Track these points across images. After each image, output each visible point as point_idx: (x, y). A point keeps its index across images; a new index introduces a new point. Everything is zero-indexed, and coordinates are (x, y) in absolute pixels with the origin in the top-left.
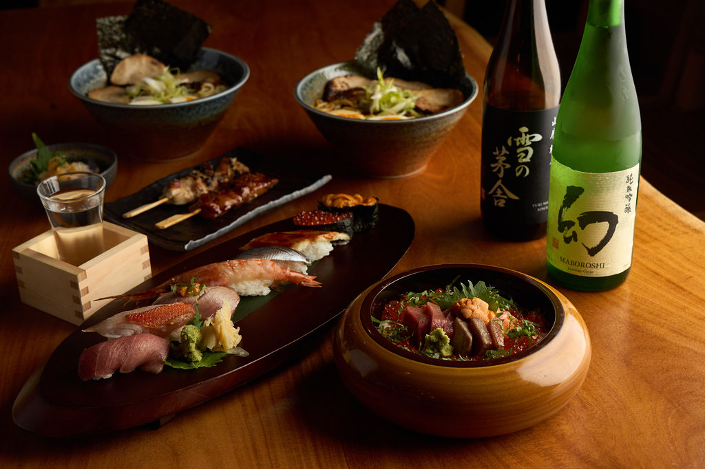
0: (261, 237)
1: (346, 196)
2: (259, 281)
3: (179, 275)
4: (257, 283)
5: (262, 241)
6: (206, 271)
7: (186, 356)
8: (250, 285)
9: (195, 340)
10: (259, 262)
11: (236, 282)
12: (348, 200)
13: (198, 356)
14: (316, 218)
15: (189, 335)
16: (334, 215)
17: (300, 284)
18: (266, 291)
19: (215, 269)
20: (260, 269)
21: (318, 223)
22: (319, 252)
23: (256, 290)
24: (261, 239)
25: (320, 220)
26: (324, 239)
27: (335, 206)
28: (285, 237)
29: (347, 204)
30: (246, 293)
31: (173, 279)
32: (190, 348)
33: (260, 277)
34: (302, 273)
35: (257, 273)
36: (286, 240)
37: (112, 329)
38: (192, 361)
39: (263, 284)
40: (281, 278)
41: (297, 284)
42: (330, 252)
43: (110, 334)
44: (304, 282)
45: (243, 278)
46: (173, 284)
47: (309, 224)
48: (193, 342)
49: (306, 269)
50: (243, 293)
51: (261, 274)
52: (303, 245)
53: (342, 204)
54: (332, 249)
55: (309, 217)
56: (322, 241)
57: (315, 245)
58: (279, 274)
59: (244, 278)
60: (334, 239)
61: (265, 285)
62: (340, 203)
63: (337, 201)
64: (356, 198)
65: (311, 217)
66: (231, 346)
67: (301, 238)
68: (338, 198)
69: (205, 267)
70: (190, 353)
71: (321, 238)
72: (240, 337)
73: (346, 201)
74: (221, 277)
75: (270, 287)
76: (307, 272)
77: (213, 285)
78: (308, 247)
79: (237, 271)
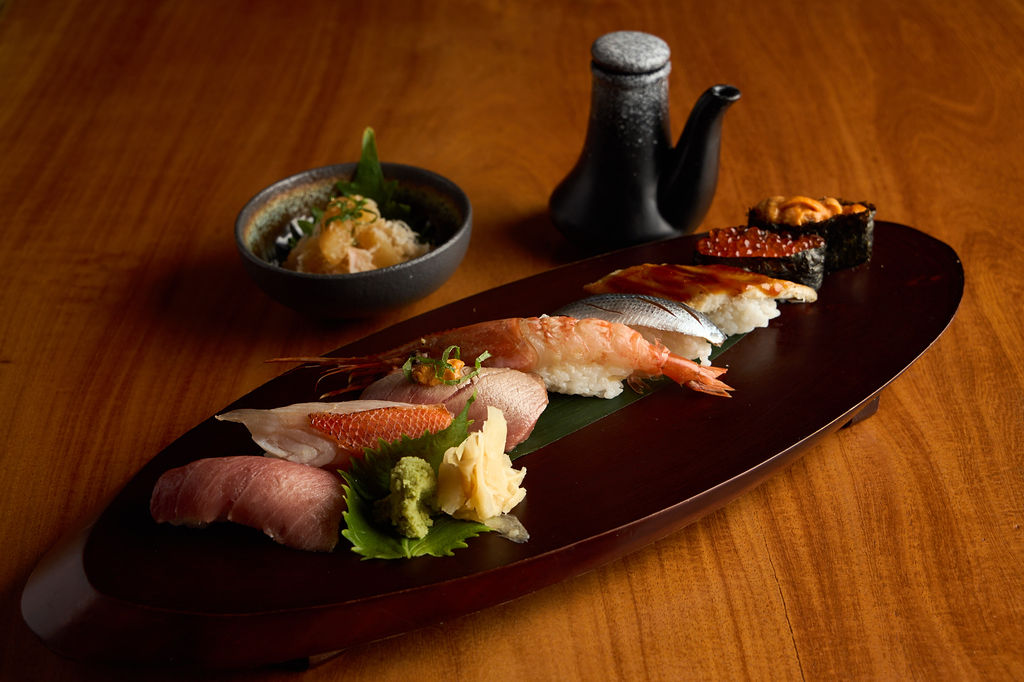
0: (633, 268)
1: (809, 201)
2: (599, 368)
3: (436, 332)
4: (594, 371)
5: (633, 279)
6: (491, 333)
7: (394, 524)
8: (580, 375)
9: (417, 493)
10: (605, 329)
11: (551, 365)
12: (813, 209)
13: (419, 525)
14: (747, 243)
15: (406, 482)
16: (785, 240)
17: (687, 386)
18: (613, 390)
19: (511, 331)
20: (603, 344)
21: (750, 252)
22: (746, 318)
23: (592, 386)
24: (632, 274)
25: (754, 248)
26: (759, 294)
27: (786, 221)
28: (679, 277)
29: (812, 216)
30: (569, 390)
31: (424, 341)
32: (402, 508)
33: (602, 360)
34: (698, 361)
35: (597, 354)
36: (680, 285)
37: (275, 433)
38: (405, 537)
39: (608, 375)
40: (646, 367)
41: (681, 384)
42: (771, 321)
43: (270, 442)
44: (697, 382)
45: (564, 359)
46: (423, 351)
47: (730, 255)
48: (412, 497)
49: (709, 351)
50: (564, 387)
51: (604, 355)
52: (714, 300)
53: (802, 217)
54: (776, 313)
55: (730, 240)
56: (754, 297)
57: (736, 302)
58: (645, 359)
59: (567, 359)
60: (783, 296)
61: (613, 377)
62: (798, 216)
63: (792, 211)
64: (828, 207)
65: (735, 240)
66: (497, 511)
67: (712, 283)
68: (793, 205)
69: (491, 325)
70: (404, 519)
71: (753, 291)
72: (522, 493)
73: (810, 212)
74: (517, 351)
75: (624, 382)
76: (709, 358)
77: (502, 364)
78: (723, 305)
79: (553, 342)
